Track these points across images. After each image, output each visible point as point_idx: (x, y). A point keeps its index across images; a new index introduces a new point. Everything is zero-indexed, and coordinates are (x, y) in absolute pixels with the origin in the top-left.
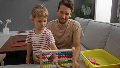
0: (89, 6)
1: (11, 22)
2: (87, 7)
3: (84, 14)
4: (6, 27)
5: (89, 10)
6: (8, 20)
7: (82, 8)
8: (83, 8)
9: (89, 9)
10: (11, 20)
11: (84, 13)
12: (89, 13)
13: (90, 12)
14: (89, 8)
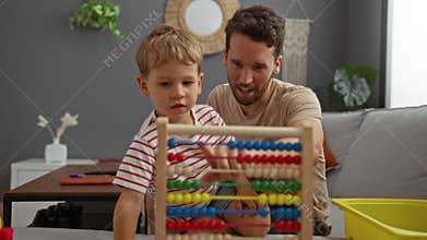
0: (361, 76)
1: (75, 123)
2: (355, 77)
3: (346, 99)
4: (57, 141)
5: (363, 90)
6: (67, 115)
7: (336, 79)
8: (341, 80)
9: (361, 83)
10: (76, 116)
11: (343, 97)
12: (365, 100)
13: (368, 93)
14: (364, 80)
